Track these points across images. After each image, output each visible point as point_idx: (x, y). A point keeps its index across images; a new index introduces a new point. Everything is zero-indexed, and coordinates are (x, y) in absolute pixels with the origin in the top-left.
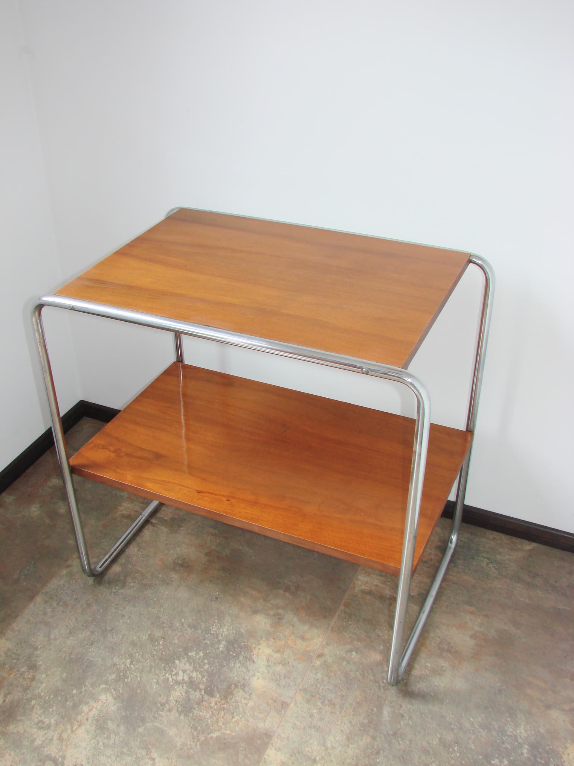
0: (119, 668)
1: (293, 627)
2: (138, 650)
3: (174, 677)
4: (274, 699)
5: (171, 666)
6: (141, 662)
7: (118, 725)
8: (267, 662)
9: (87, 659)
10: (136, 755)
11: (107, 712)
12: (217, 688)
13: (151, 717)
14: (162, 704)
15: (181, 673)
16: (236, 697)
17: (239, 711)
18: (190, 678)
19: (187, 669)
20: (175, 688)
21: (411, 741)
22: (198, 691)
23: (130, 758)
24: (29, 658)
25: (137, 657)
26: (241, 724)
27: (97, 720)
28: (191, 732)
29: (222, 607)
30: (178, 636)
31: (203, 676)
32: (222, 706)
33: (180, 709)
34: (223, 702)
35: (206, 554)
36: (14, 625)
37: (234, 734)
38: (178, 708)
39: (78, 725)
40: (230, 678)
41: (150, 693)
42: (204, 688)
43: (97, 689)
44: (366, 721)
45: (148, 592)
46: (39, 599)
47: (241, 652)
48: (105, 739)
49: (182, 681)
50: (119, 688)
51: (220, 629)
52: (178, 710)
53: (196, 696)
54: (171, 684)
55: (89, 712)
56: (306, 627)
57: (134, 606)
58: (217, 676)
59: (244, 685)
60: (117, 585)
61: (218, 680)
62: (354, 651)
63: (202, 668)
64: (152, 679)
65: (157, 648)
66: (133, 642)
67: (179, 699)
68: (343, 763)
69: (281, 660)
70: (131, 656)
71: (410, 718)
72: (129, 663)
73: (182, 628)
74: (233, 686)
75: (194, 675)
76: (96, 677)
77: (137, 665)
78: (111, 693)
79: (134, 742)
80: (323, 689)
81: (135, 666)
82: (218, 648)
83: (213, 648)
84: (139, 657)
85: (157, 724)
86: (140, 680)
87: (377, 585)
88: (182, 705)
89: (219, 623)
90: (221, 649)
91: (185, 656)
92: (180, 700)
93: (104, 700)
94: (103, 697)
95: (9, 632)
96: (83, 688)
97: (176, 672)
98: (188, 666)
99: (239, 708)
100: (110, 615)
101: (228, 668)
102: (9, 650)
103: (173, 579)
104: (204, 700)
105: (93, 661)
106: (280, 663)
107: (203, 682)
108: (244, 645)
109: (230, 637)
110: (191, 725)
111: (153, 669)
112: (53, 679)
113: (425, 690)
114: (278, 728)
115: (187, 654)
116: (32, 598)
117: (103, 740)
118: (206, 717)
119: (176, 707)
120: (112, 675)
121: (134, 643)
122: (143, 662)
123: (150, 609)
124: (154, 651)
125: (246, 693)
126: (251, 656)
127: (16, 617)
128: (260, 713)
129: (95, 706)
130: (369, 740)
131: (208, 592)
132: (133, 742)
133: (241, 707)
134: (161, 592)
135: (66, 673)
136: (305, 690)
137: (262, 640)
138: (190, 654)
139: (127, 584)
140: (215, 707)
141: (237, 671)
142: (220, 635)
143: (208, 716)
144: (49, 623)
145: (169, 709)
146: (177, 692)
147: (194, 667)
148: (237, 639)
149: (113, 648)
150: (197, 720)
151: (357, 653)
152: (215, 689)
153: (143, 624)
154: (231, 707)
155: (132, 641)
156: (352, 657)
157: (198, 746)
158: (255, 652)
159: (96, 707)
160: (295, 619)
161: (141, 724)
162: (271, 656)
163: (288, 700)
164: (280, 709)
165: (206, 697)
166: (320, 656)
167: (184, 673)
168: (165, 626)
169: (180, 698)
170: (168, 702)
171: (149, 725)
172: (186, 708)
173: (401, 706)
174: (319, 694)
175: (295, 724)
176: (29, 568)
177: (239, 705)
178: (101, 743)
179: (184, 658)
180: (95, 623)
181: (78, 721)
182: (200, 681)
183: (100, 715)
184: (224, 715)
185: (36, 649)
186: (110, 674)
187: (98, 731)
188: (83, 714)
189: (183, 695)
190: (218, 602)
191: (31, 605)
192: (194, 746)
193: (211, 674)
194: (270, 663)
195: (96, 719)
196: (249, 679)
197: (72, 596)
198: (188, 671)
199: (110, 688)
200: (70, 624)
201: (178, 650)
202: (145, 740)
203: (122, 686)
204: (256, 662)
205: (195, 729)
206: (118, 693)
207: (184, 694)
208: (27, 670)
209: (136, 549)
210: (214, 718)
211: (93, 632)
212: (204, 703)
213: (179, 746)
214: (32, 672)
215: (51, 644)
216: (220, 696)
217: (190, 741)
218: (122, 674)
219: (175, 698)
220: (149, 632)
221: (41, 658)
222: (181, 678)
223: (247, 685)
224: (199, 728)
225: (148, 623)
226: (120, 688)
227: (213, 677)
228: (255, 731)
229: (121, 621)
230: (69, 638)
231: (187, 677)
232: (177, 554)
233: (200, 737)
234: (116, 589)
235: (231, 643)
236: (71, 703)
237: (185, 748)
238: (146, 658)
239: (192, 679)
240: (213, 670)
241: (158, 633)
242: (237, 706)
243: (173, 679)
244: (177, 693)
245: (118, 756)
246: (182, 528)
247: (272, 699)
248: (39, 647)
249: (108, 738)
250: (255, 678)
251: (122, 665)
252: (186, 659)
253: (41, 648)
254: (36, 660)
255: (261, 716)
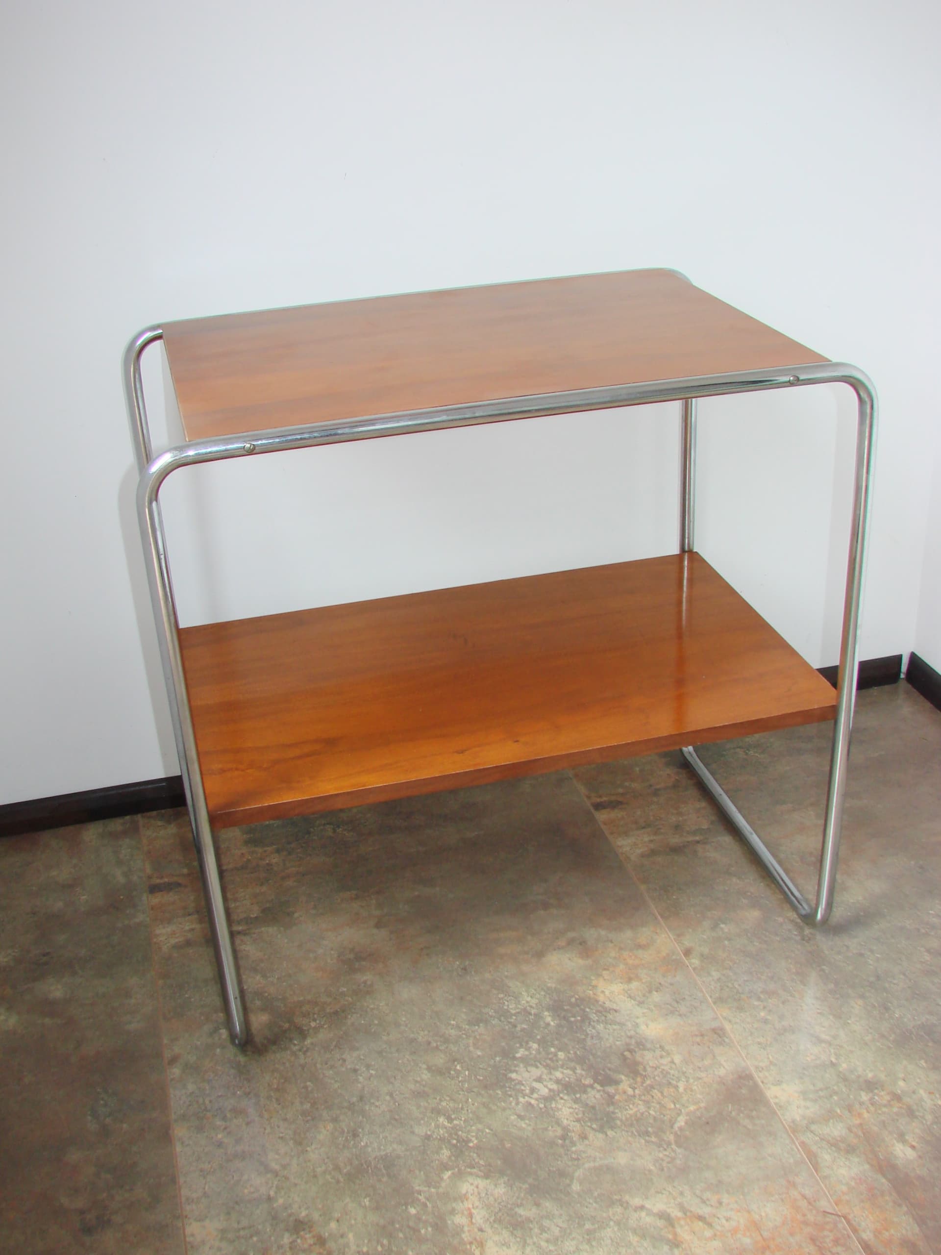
0: (439, 1137)
1: (611, 942)
2: (438, 1098)
3: (535, 1096)
4: (697, 1033)
5: (512, 1086)
6: (462, 1108)
7: (537, 1205)
8: (635, 1000)
9: (375, 1158)
10: (611, 1220)
11: (500, 1200)
12: (609, 1069)
13: (570, 1163)
14: (564, 1138)
15: (536, 1085)
16: (648, 1064)
17: (673, 1075)
18: (558, 1081)
19: (539, 1075)
20: (555, 1107)
21: (904, 975)
22: (589, 1090)
23: (608, 1230)
24: (274, 1218)
25: (448, 1106)
26: (695, 1088)
27: (500, 1221)
28: (647, 1141)
29: (487, 975)
30: (471, 1044)
31: (574, 1069)
32: (645, 1085)
33: (594, 1126)
34: (639, 1079)
35: (378, 926)
36: (184, 1192)
37: (702, 1105)
38: (590, 1127)
39: (477, 1248)
40: (611, 1047)
41: (527, 1136)
42: (592, 1081)
43: (443, 1184)
44: (832, 986)
45: (352, 1019)
46: (180, 1131)
47: (584, 1011)
48: (541, 1234)
49: (552, 1094)
50: (474, 1160)
51: (519, 1001)
52: (593, 1129)
53: (595, 1097)
54: (542, 1106)
55: (472, 1219)
56: (629, 934)
57: (353, 1049)
58: (591, 1057)
59: (641, 1044)
60: (291, 1040)
61: (599, 1060)
62: (719, 922)
63: (557, 1061)
64: (507, 1119)
65: (462, 1077)
66: (416, 1093)
67: (576, 1116)
68: (866, 1044)
69: (647, 986)
70: (437, 1112)
71: (871, 951)
72: (446, 1120)
73: (464, 1032)
74: (626, 1053)
75: (558, 1074)
76: (420, 1171)
77: (462, 1116)
78: (471, 1174)
79: (587, 1207)
80: (740, 985)
81: (461, 1120)
82: (548, 1024)
83: (541, 1029)
84: (452, 1105)
85: (587, 1166)
86: (492, 1130)
87: (651, 841)
88: (590, 1120)
89: (509, 996)
90: (552, 1023)
91: (515, 1062)
92: (580, 1116)
93: (473, 1190)
94: (466, 1187)
95: (188, 1208)
96: (420, 1197)
97: (528, 1088)
98: (535, 1072)
99: (668, 1073)
100: (333, 1082)
101: (592, 1038)
102: (223, 1231)
103: (369, 983)
104: (611, 1094)
105: (386, 1155)
106: (650, 992)
107: (582, 1076)
108: (576, 999)
109: (546, 1002)
110: (636, 1133)
111: (491, 1105)
112: (355, 1219)
113: (849, 914)
114: (745, 1061)
115: (514, 1058)
116: (165, 1136)
117: (541, 1238)
118: (641, 1111)
119: (586, 1128)
120: (442, 1152)
121: (418, 1093)
122: (464, 1107)
123: (385, 1038)
124: (462, 1085)
125: (654, 1051)
126: (601, 1006)
127: (174, 1180)
128: (703, 1060)
129: (471, 1206)
130: (860, 1002)
131: (441, 969)
132: (586, 1209)
133: (669, 1069)
134: (372, 1009)
135: (365, 1197)
136: (720, 1000)
137: (593, 980)
138: (518, 1055)
139: (305, 1028)
140: (637, 1091)
141: (609, 1034)
142: (528, 1008)
143: (642, 1108)
144: (244, 1152)
145: (579, 1135)
146: (563, 1110)
147: (544, 1066)
148: (556, 998)
149: (396, 1120)
150: (635, 1122)
151: (724, 923)
152: (608, 1071)
153: (400, 1061)
154: (657, 1078)
155: (414, 1093)
156: (726, 930)
157: (679, 1150)
158: (601, 998)
159: (473, 1208)
160: (603, 933)
161: (568, 1181)
162: (629, 990)
163: (714, 1024)
164: (720, 1039)
165: (611, 1090)
166: (688, 952)
167: (542, 1083)
168: (437, 1045)
169: (577, 1114)
170: (566, 1130)
171: (578, 1173)
172: (602, 1119)
173: (847, 947)
174: (743, 993)
175: (759, 1043)
176: (102, 1102)
177: (663, 1070)
178: (544, 1244)
179: (516, 1066)
180: (323, 1107)
181: (471, 1243)
182: (576, 1076)
183: (492, 1211)
184: (662, 1093)
185: (269, 1199)
186: (437, 1153)
187: (519, 1233)
188: (466, 1229)
189: (576, 1108)
190: (473, 973)
191: (178, 1148)
192: (673, 1154)
193: (581, 1060)
194: (638, 999)
195: (494, 1221)
196: (637, 1033)
197: (234, 1094)
198: (544, 1077)
199: (460, 1170)
200: (282, 1133)
201: (495, 1062)
202: (598, 1194)
203: (475, 1155)
204: (618, 1008)
205: (647, 1133)
206: (482, 1168)
207: (576, 1106)
208: (295, 1236)
209: (258, 977)
210: (653, 1104)
211: (335, 1120)
212: (617, 1097)
213: (652, 1168)
214: (306, 1234)
215: (287, 1178)
216: (626, 1076)
217: (659, 1151)
218: (455, 1142)
219: (572, 1119)
220: (424, 1066)
221: (296, 1206)
222: (546, 1090)
223: (644, 1041)
224: (650, 1129)
225: (407, 1057)
226: (476, 1160)
227: (587, 1061)
228: (724, 1084)
229: (361, 1079)
230: (307, 1151)
231: (552, 1084)
232: (332, 949)
233: (665, 1138)
234: (295, 1045)
235: (556, 1008)
236: (427, 1229)
237: (664, 1164)
238: (464, 1099)
239: (563, 1082)
240: (575, 1053)
241: (440, 1060)
242: (664, 1072)
243: (536, 1099)
244: (566, 1111)
245: (589, 1242)
246: (296, 915)
247: (696, 1036)
248: (272, 1193)
249: (543, 1229)
250: (643, 1027)
251: (439, 1130)
252: (521, 1065)
253: (276, 1193)
254: (290, 1215)
255: (707, 1062)
